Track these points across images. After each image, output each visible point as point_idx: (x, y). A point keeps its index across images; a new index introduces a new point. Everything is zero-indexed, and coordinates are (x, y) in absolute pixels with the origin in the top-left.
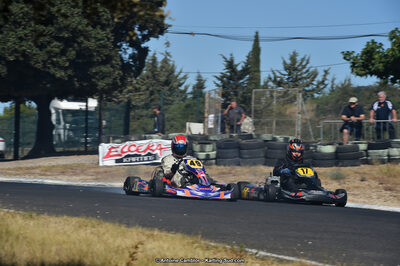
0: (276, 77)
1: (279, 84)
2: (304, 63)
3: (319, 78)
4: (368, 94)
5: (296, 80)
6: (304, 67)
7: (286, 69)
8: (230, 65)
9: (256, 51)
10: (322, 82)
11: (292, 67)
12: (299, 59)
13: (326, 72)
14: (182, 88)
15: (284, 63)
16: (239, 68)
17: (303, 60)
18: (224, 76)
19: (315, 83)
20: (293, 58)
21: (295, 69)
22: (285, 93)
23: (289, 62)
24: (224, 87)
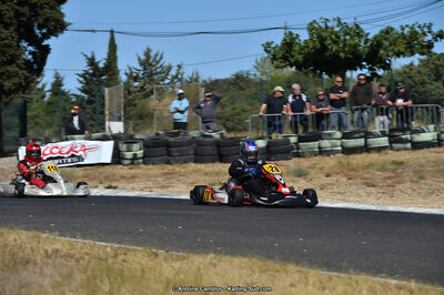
0: (132, 73)
1: (136, 79)
2: (158, 58)
3: (173, 72)
4: (226, 87)
5: (151, 75)
6: (158, 62)
7: (141, 64)
8: (92, 62)
9: (113, 47)
10: (176, 76)
11: (147, 62)
12: (152, 54)
13: (179, 67)
14: (40, 86)
15: (139, 59)
16: (101, 65)
17: (156, 55)
18: (87, 72)
19: (169, 77)
20: (147, 54)
21: (151, 65)
22: (142, 88)
23: (143, 57)
24: (87, 84)
